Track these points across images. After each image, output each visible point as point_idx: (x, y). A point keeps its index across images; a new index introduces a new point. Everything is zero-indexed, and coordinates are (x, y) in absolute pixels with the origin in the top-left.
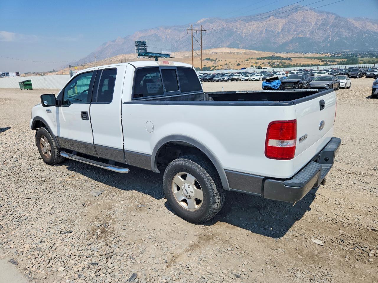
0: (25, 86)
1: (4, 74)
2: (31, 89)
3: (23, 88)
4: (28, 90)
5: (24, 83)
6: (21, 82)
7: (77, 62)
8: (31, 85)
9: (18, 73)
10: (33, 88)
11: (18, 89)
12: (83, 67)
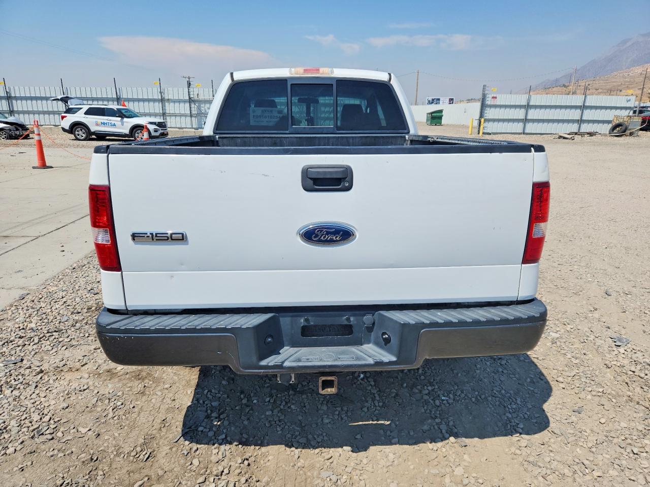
0: (433, 119)
1: (433, 100)
2: (440, 124)
3: (429, 122)
4: (436, 125)
5: (433, 114)
6: (429, 114)
7: (557, 80)
8: (440, 118)
9: (452, 99)
10: (443, 123)
11: (423, 123)
12: (565, 89)
